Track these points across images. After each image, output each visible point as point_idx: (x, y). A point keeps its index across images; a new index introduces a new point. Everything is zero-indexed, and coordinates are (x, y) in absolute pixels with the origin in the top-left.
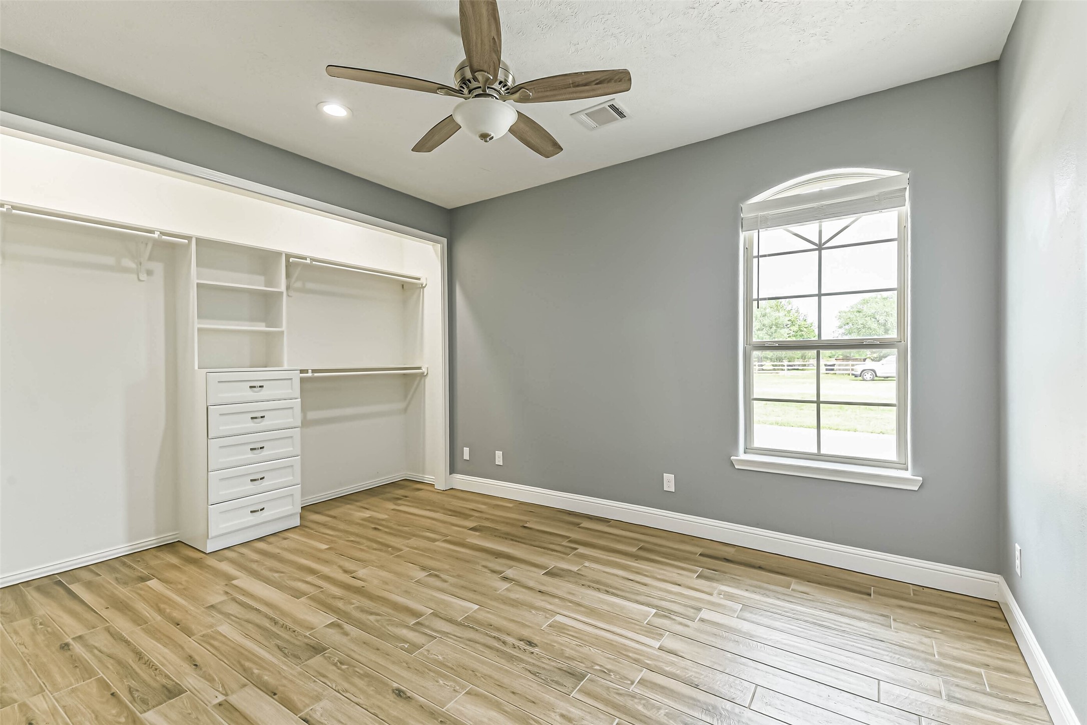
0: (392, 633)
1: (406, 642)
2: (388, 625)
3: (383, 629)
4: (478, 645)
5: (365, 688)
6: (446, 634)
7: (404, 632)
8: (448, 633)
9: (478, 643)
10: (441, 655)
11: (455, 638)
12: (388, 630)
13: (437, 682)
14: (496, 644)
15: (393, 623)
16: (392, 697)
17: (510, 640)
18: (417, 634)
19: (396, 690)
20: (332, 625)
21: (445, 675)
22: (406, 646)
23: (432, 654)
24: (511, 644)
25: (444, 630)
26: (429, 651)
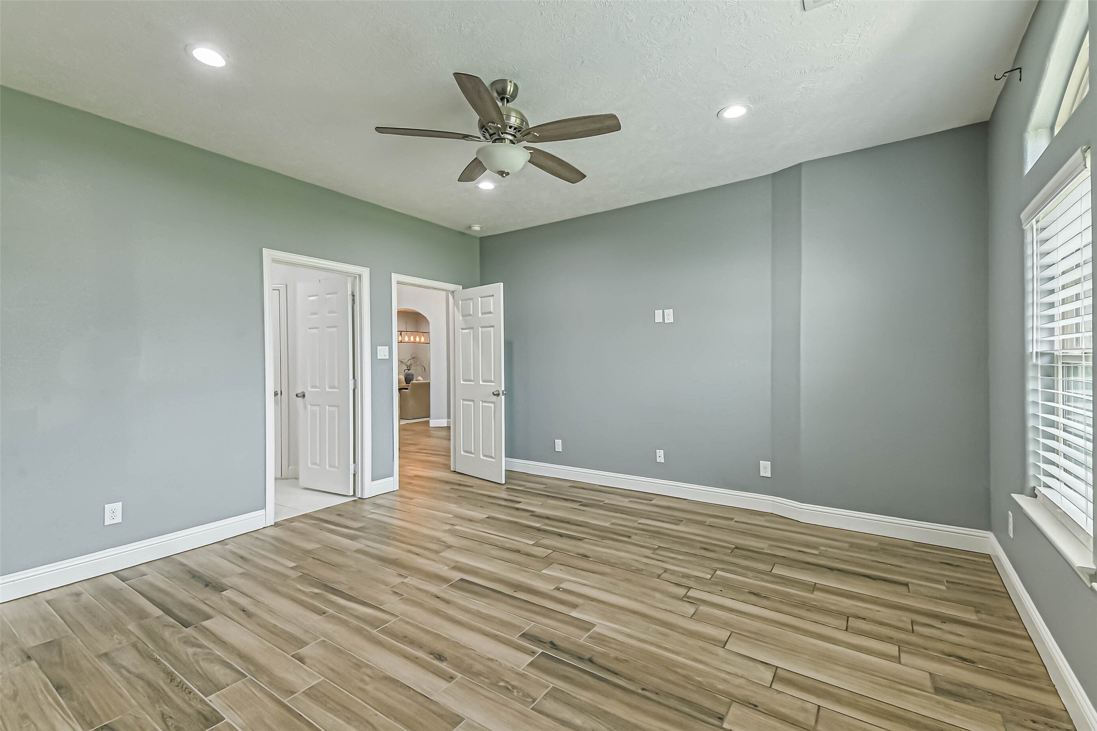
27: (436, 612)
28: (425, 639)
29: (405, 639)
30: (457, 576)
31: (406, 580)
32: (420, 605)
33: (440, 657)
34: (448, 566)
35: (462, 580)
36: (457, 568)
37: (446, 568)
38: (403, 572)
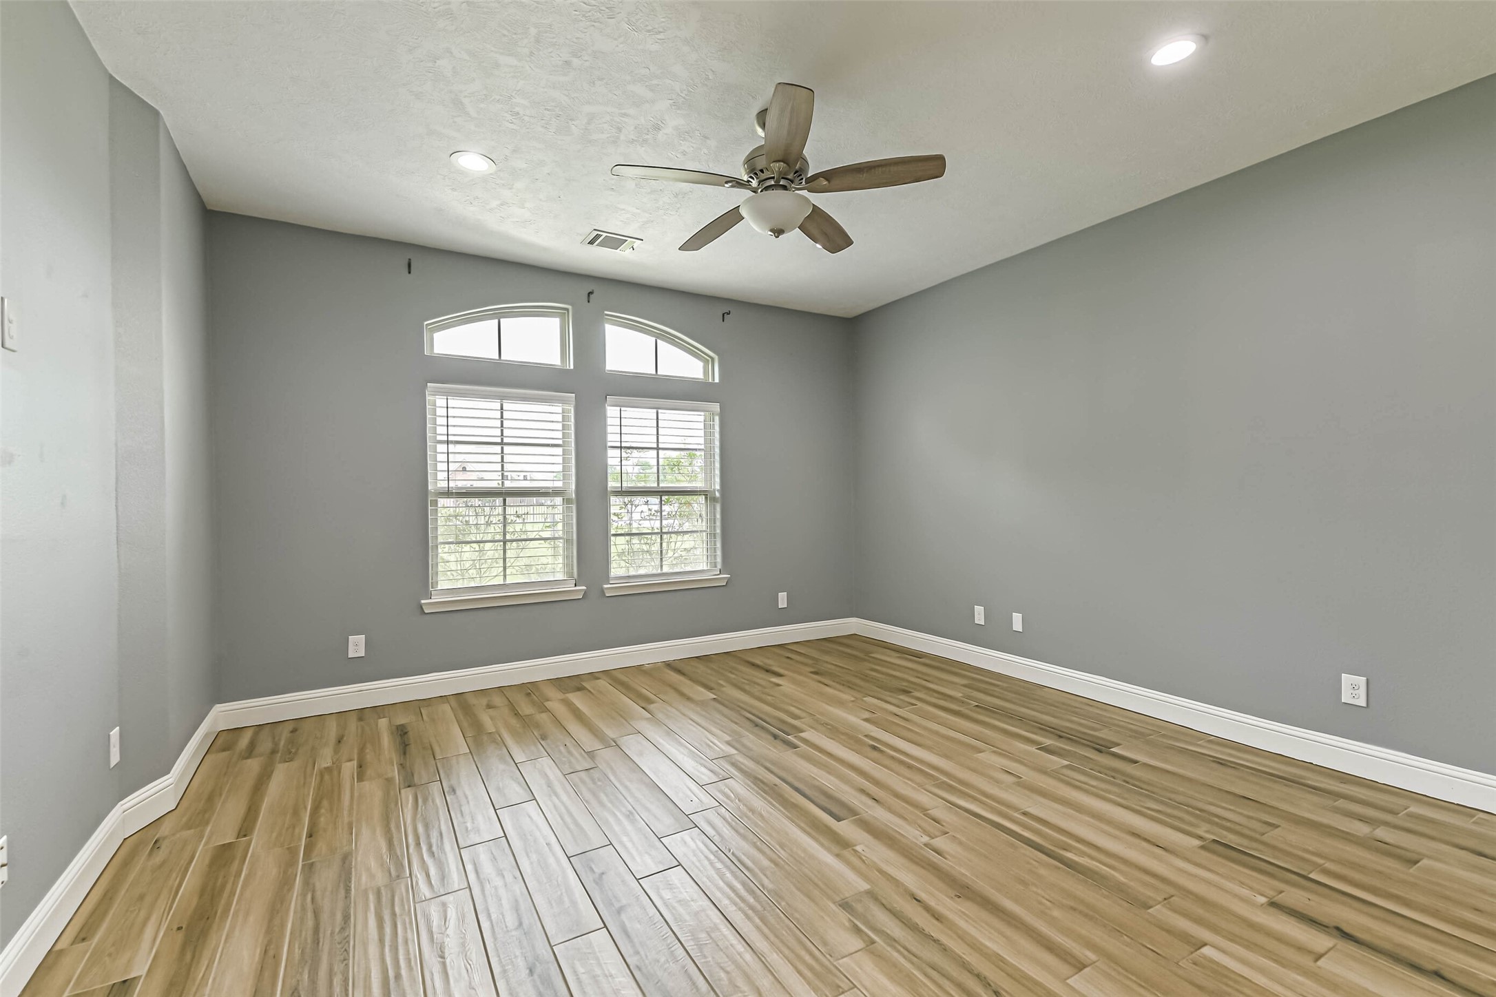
27: (877, 783)
28: (888, 762)
29: (909, 767)
30: (845, 828)
31: (925, 839)
32: (897, 795)
33: (874, 748)
34: (856, 851)
35: (839, 819)
36: (841, 844)
37: (859, 848)
38: (935, 858)
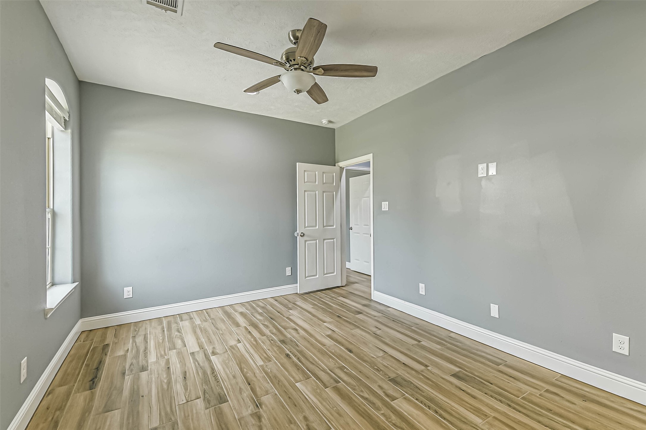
0: (352, 380)
1: (345, 372)
2: (355, 386)
3: (358, 384)
4: (311, 361)
5: (364, 356)
6: (324, 371)
7: (346, 378)
8: (322, 370)
9: (310, 361)
10: (330, 361)
11: (320, 367)
12: (355, 382)
13: (335, 351)
14: (303, 359)
15: (352, 387)
16: (353, 351)
17: (295, 359)
18: (339, 375)
19: (351, 353)
20: (393, 399)
21: (331, 353)
22: (345, 370)
23: (334, 362)
24: (296, 357)
25: (323, 373)
26: (335, 364)
